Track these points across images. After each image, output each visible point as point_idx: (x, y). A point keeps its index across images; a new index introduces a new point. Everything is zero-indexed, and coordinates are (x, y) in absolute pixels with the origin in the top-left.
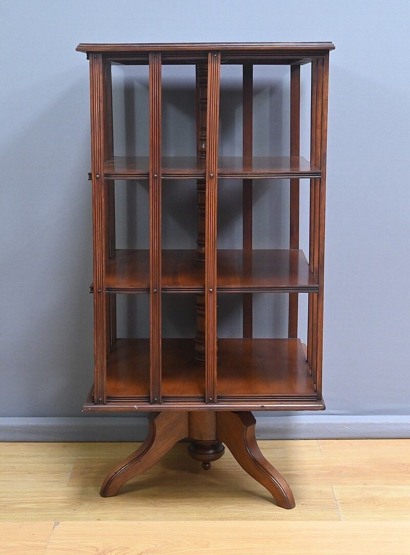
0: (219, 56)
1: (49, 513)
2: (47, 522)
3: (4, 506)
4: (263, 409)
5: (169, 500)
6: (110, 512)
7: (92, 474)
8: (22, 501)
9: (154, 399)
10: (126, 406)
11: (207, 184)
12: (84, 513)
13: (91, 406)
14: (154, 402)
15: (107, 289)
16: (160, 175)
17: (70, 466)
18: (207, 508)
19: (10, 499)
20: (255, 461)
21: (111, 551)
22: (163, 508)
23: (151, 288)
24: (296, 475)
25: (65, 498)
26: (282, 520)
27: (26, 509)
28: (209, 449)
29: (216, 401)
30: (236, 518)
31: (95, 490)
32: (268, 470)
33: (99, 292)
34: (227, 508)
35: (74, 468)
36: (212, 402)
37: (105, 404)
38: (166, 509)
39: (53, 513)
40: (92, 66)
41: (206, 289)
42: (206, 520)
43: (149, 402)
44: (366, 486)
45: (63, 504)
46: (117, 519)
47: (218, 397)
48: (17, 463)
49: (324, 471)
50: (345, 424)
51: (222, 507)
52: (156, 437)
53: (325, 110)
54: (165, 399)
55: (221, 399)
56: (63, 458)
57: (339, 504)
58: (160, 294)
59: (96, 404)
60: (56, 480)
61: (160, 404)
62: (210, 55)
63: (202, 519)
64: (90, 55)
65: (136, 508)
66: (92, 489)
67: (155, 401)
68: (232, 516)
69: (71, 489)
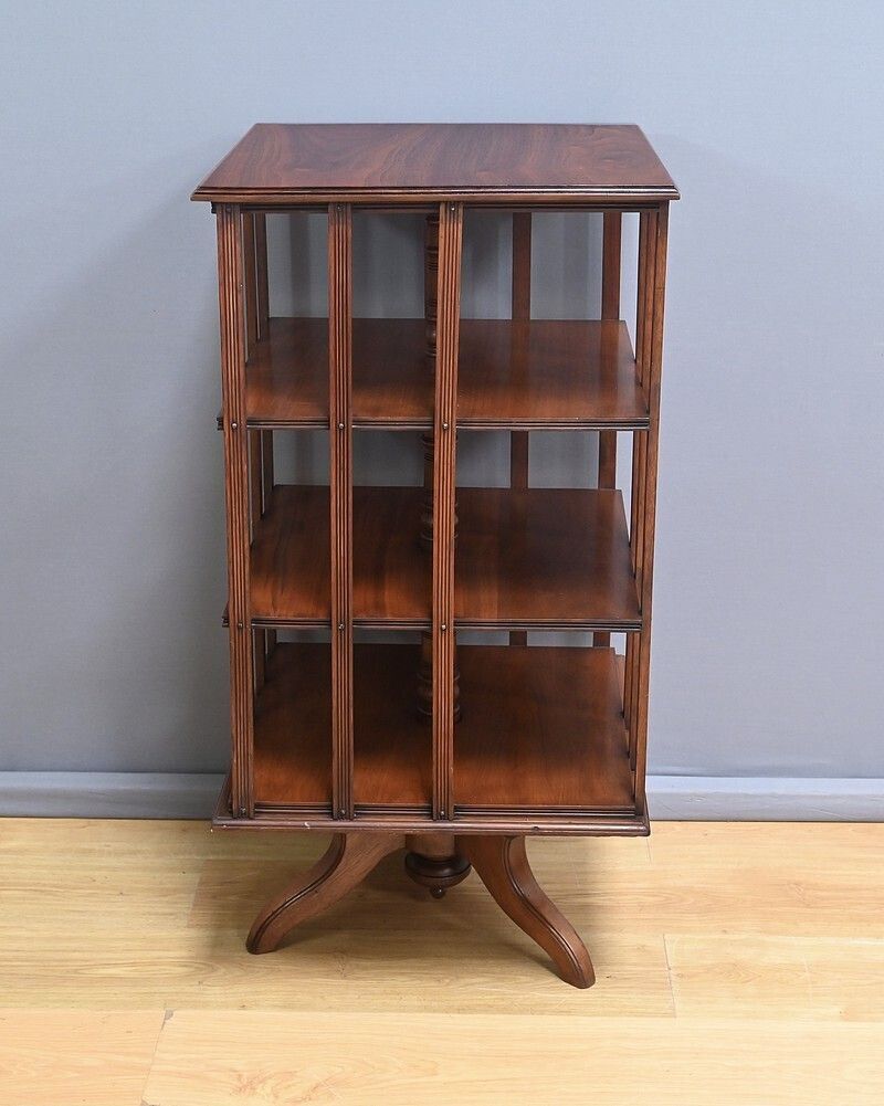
0: (461, 211)
1: (155, 989)
2: (150, 1011)
3: (76, 971)
4: (537, 832)
5: (369, 964)
6: (263, 989)
7: (232, 898)
8: (108, 959)
9: (339, 811)
10: (289, 823)
11: (437, 441)
12: (217, 990)
13: (228, 822)
14: (341, 817)
15: (254, 621)
16: (350, 423)
17: (193, 878)
18: (436, 984)
19: (87, 956)
20: (525, 901)
21: (263, 1081)
22: (357, 983)
23: (334, 623)
24: (599, 907)
25: (184, 954)
26: (569, 1013)
27: (112, 977)
28: (442, 867)
29: (451, 816)
30: (488, 1009)
31: (237, 937)
32: (547, 917)
33: (239, 627)
34: (472, 984)
35: (201, 883)
36: (446, 818)
37: (251, 819)
38: (362, 983)
39: (163, 989)
40: (221, 227)
41: (435, 626)
42: (434, 1011)
43: (331, 815)
44: (726, 936)
45: (180, 970)
46: (275, 1006)
47: (456, 809)
48: (100, 868)
49: (651, 899)
50: (696, 795)
51: (462, 982)
52: (347, 850)
53: (660, 307)
54: (361, 810)
55: (460, 811)
56: (182, 857)
57: (673, 978)
58: (351, 629)
59: (235, 819)
60: (167, 910)
61: (352, 820)
62: (442, 208)
63: (426, 1009)
64: (218, 207)
65: (309, 981)
66: (232, 933)
67: (342, 815)
68: (482, 1003)
69: (193, 933)
